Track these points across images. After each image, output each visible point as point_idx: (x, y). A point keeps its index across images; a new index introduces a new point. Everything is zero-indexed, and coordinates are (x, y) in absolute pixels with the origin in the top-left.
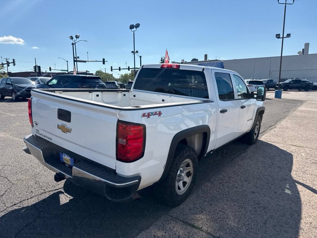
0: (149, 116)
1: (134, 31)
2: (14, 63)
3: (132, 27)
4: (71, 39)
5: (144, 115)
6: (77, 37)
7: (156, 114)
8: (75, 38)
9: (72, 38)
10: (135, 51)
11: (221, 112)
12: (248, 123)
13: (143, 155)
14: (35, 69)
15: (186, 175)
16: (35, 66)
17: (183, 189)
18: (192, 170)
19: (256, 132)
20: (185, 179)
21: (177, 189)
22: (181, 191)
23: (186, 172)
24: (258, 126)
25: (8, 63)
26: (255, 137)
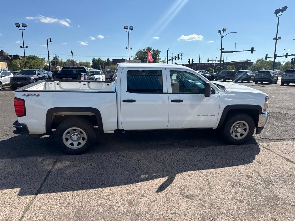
0: (28, 95)
1: (279, 16)
2: (179, 57)
3: (277, 12)
4: (219, 33)
5: (24, 95)
6: (224, 30)
7: (35, 95)
8: (222, 32)
9: (220, 31)
10: (278, 38)
11: (124, 101)
12: (202, 118)
13: (25, 115)
14: (189, 61)
15: (82, 139)
16: (190, 59)
17: (76, 146)
18: (86, 137)
19: (243, 132)
20: (81, 141)
21: (68, 144)
22: (72, 146)
23: (82, 137)
24: (247, 127)
25: (176, 57)
26: (239, 138)
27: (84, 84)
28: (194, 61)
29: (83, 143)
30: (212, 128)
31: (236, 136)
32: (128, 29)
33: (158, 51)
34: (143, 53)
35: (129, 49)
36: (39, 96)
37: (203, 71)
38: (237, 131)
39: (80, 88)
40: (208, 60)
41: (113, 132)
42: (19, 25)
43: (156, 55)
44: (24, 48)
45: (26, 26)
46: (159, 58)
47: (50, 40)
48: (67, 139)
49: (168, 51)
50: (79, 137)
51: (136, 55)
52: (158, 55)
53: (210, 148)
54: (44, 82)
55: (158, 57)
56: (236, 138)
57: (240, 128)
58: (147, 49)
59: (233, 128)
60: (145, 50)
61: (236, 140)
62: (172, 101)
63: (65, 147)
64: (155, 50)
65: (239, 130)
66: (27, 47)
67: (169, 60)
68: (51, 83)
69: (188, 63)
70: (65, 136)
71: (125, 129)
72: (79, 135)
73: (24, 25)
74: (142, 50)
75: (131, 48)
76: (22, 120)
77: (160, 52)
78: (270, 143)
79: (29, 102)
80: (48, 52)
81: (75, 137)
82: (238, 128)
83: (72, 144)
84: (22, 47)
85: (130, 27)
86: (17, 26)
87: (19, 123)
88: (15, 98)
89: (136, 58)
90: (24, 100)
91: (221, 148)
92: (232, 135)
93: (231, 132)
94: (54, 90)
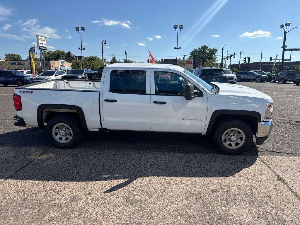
0: (24, 92)
4: (282, 28)
5: (21, 92)
6: (288, 25)
7: (29, 92)
9: (282, 26)
11: (105, 100)
12: (188, 123)
13: (21, 109)
14: (245, 60)
15: (69, 134)
16: (246, 58)
17: (64, 141)
18: (72, 133)
19: (239, 141)
20: (68, 137)
21: (57, 138)
22: (61, 141)
23: (69, 132)
24: (242, 135)
25: (231, 56)
26: (234, 147)
27: (90, 84)
28: (250, 60)
29: (70, 138)
30: (201, 134)
31: (230, 145)
32: (177, 28)
33: (215, 49)
34: (198, 52)
35: (177, 49)
36: (32, 93)
37: (258, 71)
38: (231, 139)
39: (86, 87)
40: (271, 59)
41: (98, 130)
42: (78, 29)
43: (213, 53)
44: (82, 49)
45: (84, 30)
46: (215, 57)
47: (105, 41)
48: (56, 134)
49: (223, 49)
50: (66, 133)
51: (190, 54)
52: (215, 54)
53: (196, 155)
54: (55, 81)
55: (215, 55)
56: (229, 147)
57: (234, 136)
58: (202, 48)
59: (225, 135)
60: (200, 48)
61: (230, 149)
62: (154, 102)
63: (55, 141)
64: (211, 48)
65: (233, 138)
66: (84, 49)
67: (224, 59)
68: (61, 82)
69: (244, 62)
70: (55, 130)
71: (108, 128)
72: (67, 131)
73: (83, 29)
74: (197, 49)
75: (180, 48)
76: (19, 114)
77: (217, 50)
78: (273, 157)
79: (25, 98)
80: (103, 53)
81: (63, 132)
82: (231, 137)
83: (61, 139)
84: (80, 49)
85: (179, 26)
86: (76, 30)
87: (18, 117)
88: (15, 94)
89: (191, 57)
90: (20, 96)
91: (210, 156)
92: (224, 143)
93: (223, 139)
94: (64, 89)
